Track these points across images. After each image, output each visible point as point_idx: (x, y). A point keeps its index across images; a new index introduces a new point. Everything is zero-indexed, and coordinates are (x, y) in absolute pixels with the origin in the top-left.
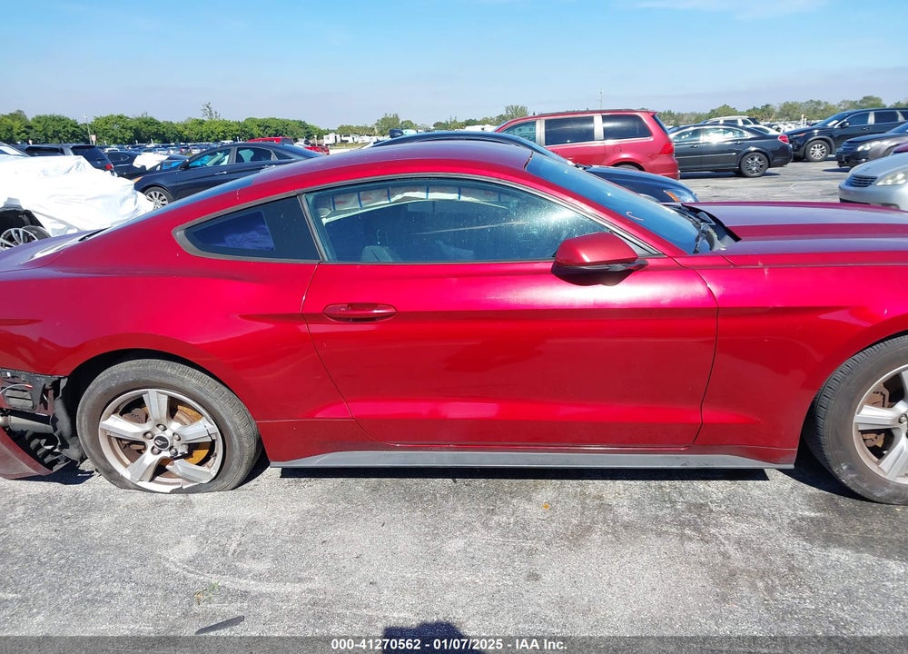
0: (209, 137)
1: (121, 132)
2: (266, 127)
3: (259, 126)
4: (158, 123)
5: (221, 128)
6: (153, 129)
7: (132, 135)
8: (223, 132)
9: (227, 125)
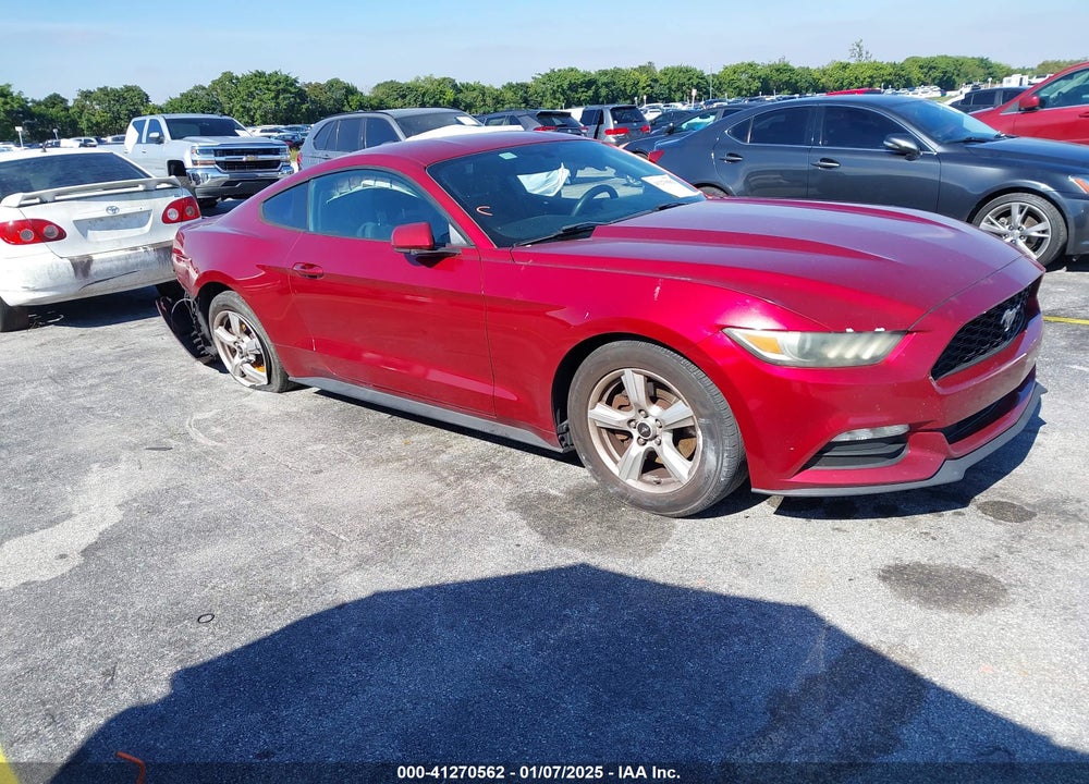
0: (851, 84)
1: (748, 82)
2: (930, 68)
3: (921, 67)
4: (792, 70)
5: (869, 73)
6: (785, 77)
7: (760, 85)
8: (871, 77)
9: (878, 68)
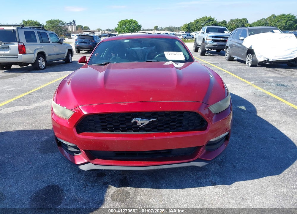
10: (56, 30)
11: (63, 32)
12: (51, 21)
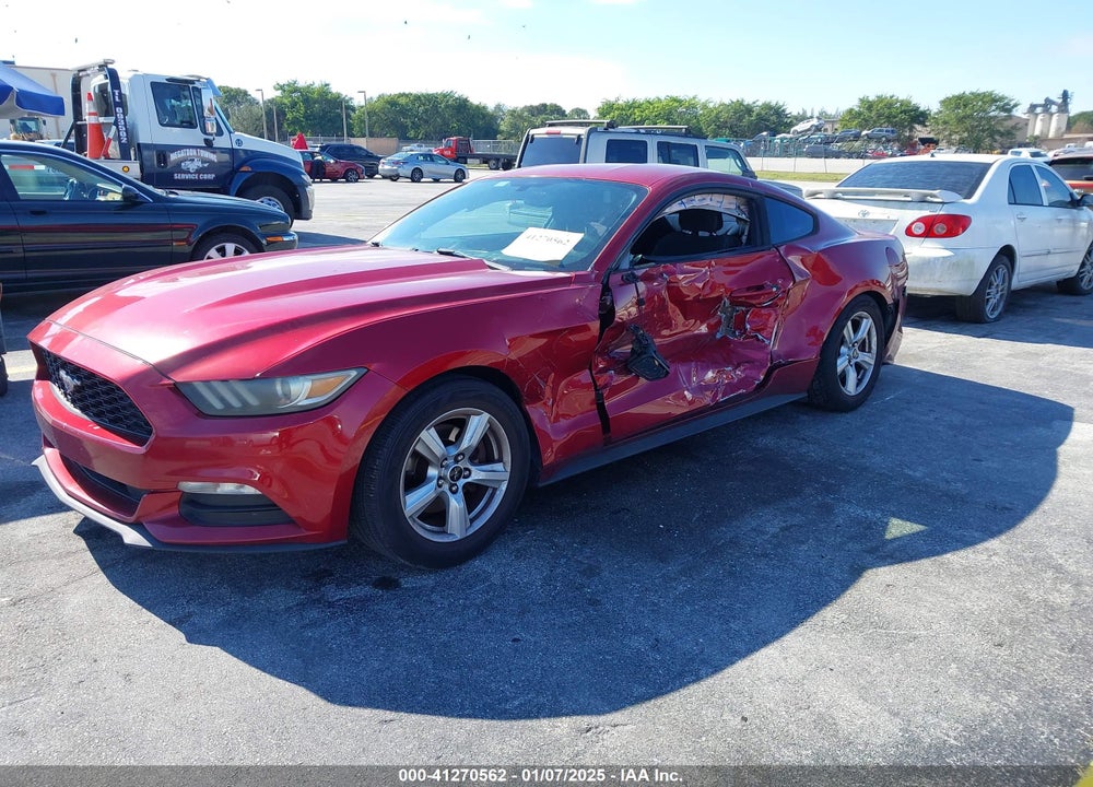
10: (970, 130)
11: (997, 137)
12: (959, 98)
